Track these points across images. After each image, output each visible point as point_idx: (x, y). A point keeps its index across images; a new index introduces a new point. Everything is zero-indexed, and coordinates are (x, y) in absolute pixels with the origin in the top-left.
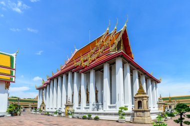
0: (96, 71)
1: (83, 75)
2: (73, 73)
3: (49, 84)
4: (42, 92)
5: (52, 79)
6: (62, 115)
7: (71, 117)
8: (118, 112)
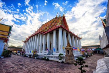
0: (50, 34)
1: (44, 36)
2: (40, 34)
3: (29, 39)
4: (25, 44)
5: (30, 37)
6: (32, 56)
7: (35, 58)
8: (58, 56)
